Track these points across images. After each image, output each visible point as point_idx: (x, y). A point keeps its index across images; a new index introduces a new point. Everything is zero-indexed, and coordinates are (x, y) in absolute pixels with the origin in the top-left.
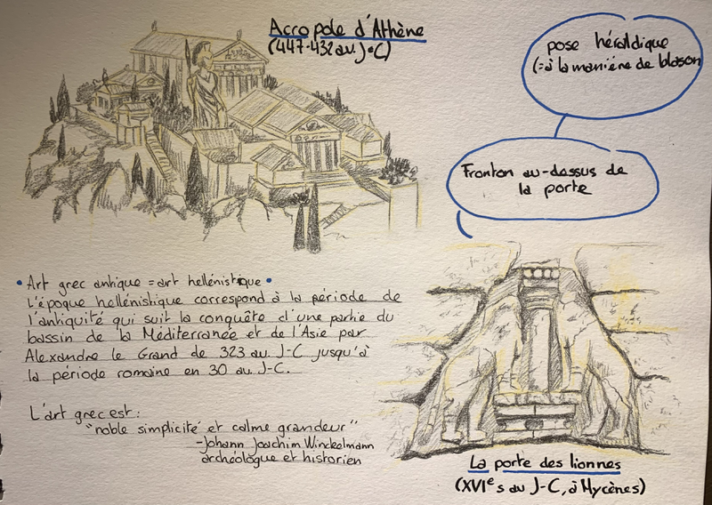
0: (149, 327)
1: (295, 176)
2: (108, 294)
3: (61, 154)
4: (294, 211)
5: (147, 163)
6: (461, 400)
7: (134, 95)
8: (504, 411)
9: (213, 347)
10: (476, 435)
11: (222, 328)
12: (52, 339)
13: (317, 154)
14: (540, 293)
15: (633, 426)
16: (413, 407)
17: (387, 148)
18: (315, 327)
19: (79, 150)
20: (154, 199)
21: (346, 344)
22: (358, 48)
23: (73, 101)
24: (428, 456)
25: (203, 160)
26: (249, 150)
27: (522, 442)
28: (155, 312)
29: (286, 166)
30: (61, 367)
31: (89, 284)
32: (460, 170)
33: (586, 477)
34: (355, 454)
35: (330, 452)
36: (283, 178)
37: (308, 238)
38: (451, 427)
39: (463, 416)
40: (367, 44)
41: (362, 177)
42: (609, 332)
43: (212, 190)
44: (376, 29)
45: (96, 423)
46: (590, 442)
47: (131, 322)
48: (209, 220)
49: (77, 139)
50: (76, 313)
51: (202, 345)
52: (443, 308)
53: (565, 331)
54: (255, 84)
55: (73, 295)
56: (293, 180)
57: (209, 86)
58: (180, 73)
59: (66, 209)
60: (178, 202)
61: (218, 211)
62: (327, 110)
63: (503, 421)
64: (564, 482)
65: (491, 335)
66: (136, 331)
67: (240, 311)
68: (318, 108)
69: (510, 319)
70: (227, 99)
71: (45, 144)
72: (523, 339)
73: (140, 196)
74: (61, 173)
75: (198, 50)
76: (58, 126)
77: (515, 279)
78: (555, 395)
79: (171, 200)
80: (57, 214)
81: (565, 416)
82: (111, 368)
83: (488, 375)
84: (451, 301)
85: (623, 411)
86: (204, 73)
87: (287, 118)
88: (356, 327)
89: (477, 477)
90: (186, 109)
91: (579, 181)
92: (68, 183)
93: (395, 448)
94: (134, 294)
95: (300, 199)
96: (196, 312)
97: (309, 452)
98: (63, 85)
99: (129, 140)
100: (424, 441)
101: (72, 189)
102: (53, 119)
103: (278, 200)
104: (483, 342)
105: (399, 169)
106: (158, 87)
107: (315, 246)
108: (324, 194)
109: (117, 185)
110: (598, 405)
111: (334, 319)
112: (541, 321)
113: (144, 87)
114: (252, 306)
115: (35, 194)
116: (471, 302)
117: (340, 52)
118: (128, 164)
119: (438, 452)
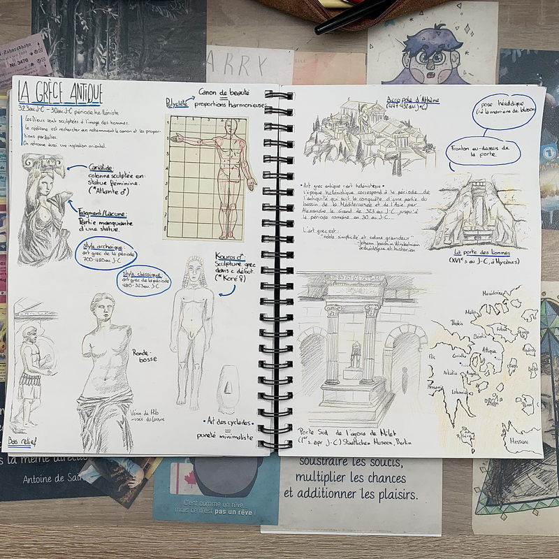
0: (342, 202)
1: (394, 149)
2: (329, 190)
3: (316, 142)
4: (393, 161)
5: (344, 145)
6: (451, 229)
7: (341, 122)
8: (466, 233)
9: (364, 209)
10: (456, 242)
11: (367, 203)
12: (311, 205)
13: (401, 142)
14: (479, 191)
15: (514, 239)
16: (434, 231)
17: (425, 140)
18: (399, 203)
19: (322, 141)
20: (346, 158)
21: (410, 209)
22: (416, 106)
23: (320, 124)
24: (439, 249)
25: (363, 144)
26: (378, 141)
27: (473, 244)
28: (345, 196)
29: (390, 146)
30: (313, 214)
31: (324, 186)
32: (450, 147)
33: (497, 258)
34: (413, 248)
35: (404, 247)
36: (389, 150)
37: (397, 171)
38: (447, 239)
39: (452, 234)
40: (420, 105)
41: (416, 150)
42: (504, 205)
43: (365, 153)
44: (423, 99)
45: (324, 234)
46: (498, 245)
47: (337, 199)
48: (364, 165)
49: (321, 137)
50: (319, 196)
51: (360, 208)
52: (445, 196)
53: (488, 204)
54: (381, 118)
55: (318, 190)
56: (393, 151)
57: (366, 119)
58: (356, 115)
59: (317, 160)
60: (354, 159)
61: (367, 162)
62: (405, 127)
63: (466, 236)
64: (489, 260)
65: (462, 205)
66: (338, 203)
67: (373, 197)
68: (402, 127)
69: (468, 200)
70: (371, 123)
71: (311, 138)
72: (473, 207)
73: (341, 157)
74: (316, 148)
75: (362, 107)
76: (316, 132)
77: (470, 186)
78: (485, 227)
79: (351, 158)
80: (314, 162)
81: (489, 235)
82: (330, 215)
83: (461, 220)
84: (447, 193)
85: (510, 233)
86: (364, 115)
87: (391, 130)
88: (414, 203)
89: (457, 257)
90: (358, 127)
91: (492, 152)
92: (319, 152)
93: (427, 246)
94: (338, 190)
95: (395, 158)
96: (358, 197)
97: (396, 247)
98: (318, 119)
99: (339, 137)
100: (438, 244)
101: (319, 153)
102: (314, 130)
103: (387, 158)
104: (459, 208)
105: (429, 147)
106: (349, 119)
107: (400, 174)
108: (403, 156)
109: (334, 152)
110: (501, 231)
111: (406, 200)
112: (479, 200)
113: (344, 120)
114: (377, 195)
115: (307, 156)
116: (455, 194)
117: (410, 107)
118: (338, 147)
119: (443, 248)
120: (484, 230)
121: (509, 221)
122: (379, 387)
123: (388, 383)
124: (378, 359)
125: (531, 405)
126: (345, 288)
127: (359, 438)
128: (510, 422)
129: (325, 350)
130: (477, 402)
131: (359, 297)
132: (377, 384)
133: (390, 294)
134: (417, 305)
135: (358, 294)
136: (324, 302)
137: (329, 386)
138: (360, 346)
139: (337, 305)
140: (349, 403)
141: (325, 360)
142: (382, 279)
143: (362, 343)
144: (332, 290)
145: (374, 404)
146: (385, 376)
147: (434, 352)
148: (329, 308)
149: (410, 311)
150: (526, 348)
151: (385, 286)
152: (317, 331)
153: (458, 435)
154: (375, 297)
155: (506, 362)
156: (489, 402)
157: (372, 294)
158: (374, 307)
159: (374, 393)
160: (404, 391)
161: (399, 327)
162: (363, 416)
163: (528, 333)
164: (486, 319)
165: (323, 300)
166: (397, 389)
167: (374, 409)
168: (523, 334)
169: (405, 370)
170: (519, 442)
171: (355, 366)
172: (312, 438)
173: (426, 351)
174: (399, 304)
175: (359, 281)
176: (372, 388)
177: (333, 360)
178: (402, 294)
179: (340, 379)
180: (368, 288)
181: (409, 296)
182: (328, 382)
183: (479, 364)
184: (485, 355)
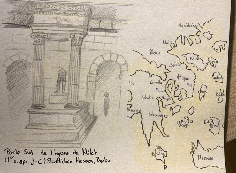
122: (84, 110)
123: (91, 106)
124: (83, 85)
125: (217, 126)
126: (51, 16)
127: (62, 158)
128: (198, 141)
129: (31, 76)
130: (170, 124)
131: (64, 26)
132: (82, 107)
133: (94, 24)
134: (119, 35)
135: (63, 22)
136: (28, 31)
137: (35, 110)
138: (65, 72)
139: (42, 33)
140: (54, 126)
141: (30, 85)
142: (87, 8)
143: (67, 70)
144: (38, 18)
145: (78, 126)
146: (89, 100)
147: (133, 78)
148: (35, 36)
149: (113, 40)
150: (215, 76)
151: (89, 15)
152: (23, 57)
153: (153, 153)
154: (79, 26)
155: (198, 88)
156: (181, 123)
157: (77, 23)
158: (78, 36)
159: (78, 116)
161: (102, 56)
162: (67, 137)
163: (217, 62)
164: (181, 49)
165: (28, 27)
166: (99, 110)
167: (77, 131)
168: (213, 63)
169: (107, 95)
170: (205, 158)
172: (17, 158)
174: (103, 33)
175: (65, 10)
176: (76, 111)
177: (39, 85)
178: (106, 24)
179: (46, 103)
180: (73, 17)
181: (112, 26)
182: (34, 106)
183: (174, 89)
184: (179, 82)
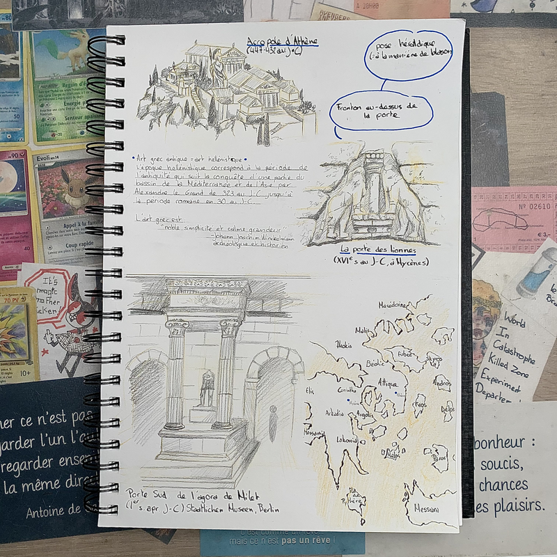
0: (190, 180)
1: (258, 110)
2: (172, 164)
3: (153, 100)
4: (257, 126)
5: (191, 104)
6: (336, 218)
7: (186, 73)
8: (357, 223)
9: (219, 191)
10: (343, 235)
11: (224, 181)
12: (147, 184)
13: (269, 99)
14: (375, 165)
15: (422, 232)
16: (313, 221)
17: (301, 97)
18: (267, 182)
19: (161, 98)
20: (194, 121)
21: (282, 191)
22: (287, 50)
23: (159, 76)
24: (320, 245)
25: (216, 103)
26: (237, 98)
27: (366, 239)
28: (194, 174)
29: (253, 105)
30: (151, 197)
31: (164, 159)
32: (336, 106)
33: (399, 257)
34: (286, 244)
35: (273, 242)
36: (252, 111)
37: (264, 139)
38: (331, 231)
39: (337, 225)
40: (291, 48)
41: (290, 110)
42: (409, 184)
43: (220, 117)
44: (295, 41)
45: (165, 224)
46: (400, 239)
47: (182, 178)
48: (219, 130)
49: (161, 93)
50: (158, 173)
51: (214, 189)
52: (328, 173)
53: (386, 184)
54: (240, 68)
55: (157, 164)
57: (220, 69)
58: (207, 64)
59: (155, 124)
60: (205, 122)
61: (223, 126)
62: (273, 79)
63: (356, 228)
64: (388, 260)
65: (351, 185)
66: (185, 182)
67: (232, 174)
68: (269, 78)
69: (359, 178)
70: (228, 75)
71: (147, 95)
72: (366, 188)
73: (188, 119)
74: (153, 108)
75: (215, 53)
76: (153, 87)
77: (362, 159)
78: (382, 215)
79: (201, 121)
80: (151, 127)
81: (387, 226)
82: (173, 199)
83: (349, 205)
84: (332, 170)
85: (416, 223)
86: (218, 63)
87: (255, 83)
88: (286, 182)
89: (344, 256)
91: (393, 111)
92: (157, 113)
93: (304, 241)
94: (183, 164)
95: (261, 121)
96: (212, 174)
97: (263, 242)
98: (156, 69)
99: (184, 94)
100: (318, 238)
101: (158, 115)
102: (151, 84)
103: (250, 121)
104: (347, 189)
105: (307, 106)
106: (197, 70)
107: (267, 143)
108: (271, 119)
109: (178, 114)
110: (404, 220)
111: (276, 178)
112: (375, 178)
113: (191, 71)
114: (238, 172)
115: (142, 118)
116: (341, 170)
117: (279, 52)
118: (183, 105)
119: (325, 243)
120: (381, 220)
121: (414, 207)
122: (239, 433)
123: (250, 427)
124: (238, 394)
125: (444, 458)
126: (192, 297)
127: (209, 504)
128: (415, 483)
129: (165, 381)
130: (371, 454)
131: (212, 310)
132: (236, 429)
133: (254, 305)
134: (291, 320)
135: (211, 305)
136: (163, 317)
137: (170, 432)
138: (213, 376)
139: (181, 321)
140: (197, 455)
141: (164, 396)
142: (244, 284)
143: (216, 373)
144: (176, 300)
145: (231, 456)
146: (247, 417)
147: (313, 385)
148: (171, 325)
149: (281, 328)
150: (438, 381)
151: (248, 294)
152: (154, 356)
153: (343, 500)
154: (233, 310)
155: (411, 399)
156: (386, 453)
157: (230, 306)
158: (232, 323)
159: (232, 442)
160: (272, 438)
161: (266, 351)
162: (215, 473)
163: (441, 359)
164: (383, 339)
165: (162, 313)
166: (262, 435)
167: (230, 464)
168: (434, 361)
169: (273, 409)
170: (427, 510)
171: (206, 404)
172: (145, 503)
173: (302, 382)
174: (267, 319)
175: (213, 288)
176: (228, 434)
177: (175, 396)
178: (270, 306)
179: (185, 421)
180: (225, 297)
181: (280, 308)
182: (169, 426)
183: (374, 401)
184: (382, 389)
